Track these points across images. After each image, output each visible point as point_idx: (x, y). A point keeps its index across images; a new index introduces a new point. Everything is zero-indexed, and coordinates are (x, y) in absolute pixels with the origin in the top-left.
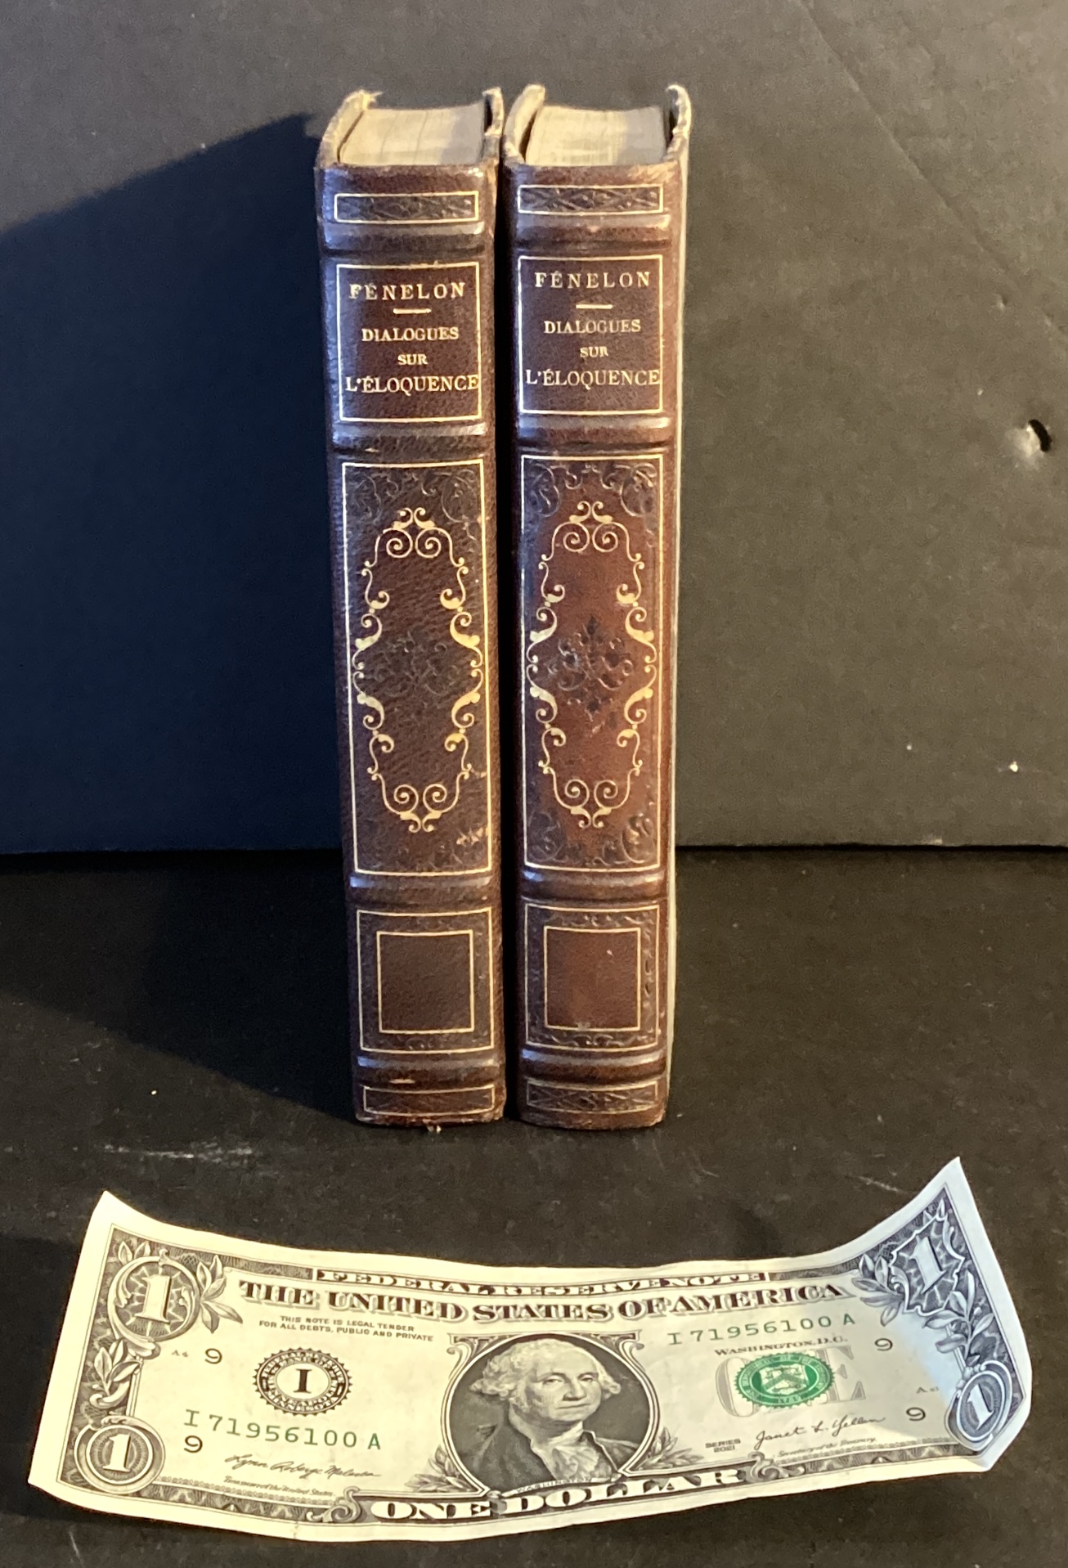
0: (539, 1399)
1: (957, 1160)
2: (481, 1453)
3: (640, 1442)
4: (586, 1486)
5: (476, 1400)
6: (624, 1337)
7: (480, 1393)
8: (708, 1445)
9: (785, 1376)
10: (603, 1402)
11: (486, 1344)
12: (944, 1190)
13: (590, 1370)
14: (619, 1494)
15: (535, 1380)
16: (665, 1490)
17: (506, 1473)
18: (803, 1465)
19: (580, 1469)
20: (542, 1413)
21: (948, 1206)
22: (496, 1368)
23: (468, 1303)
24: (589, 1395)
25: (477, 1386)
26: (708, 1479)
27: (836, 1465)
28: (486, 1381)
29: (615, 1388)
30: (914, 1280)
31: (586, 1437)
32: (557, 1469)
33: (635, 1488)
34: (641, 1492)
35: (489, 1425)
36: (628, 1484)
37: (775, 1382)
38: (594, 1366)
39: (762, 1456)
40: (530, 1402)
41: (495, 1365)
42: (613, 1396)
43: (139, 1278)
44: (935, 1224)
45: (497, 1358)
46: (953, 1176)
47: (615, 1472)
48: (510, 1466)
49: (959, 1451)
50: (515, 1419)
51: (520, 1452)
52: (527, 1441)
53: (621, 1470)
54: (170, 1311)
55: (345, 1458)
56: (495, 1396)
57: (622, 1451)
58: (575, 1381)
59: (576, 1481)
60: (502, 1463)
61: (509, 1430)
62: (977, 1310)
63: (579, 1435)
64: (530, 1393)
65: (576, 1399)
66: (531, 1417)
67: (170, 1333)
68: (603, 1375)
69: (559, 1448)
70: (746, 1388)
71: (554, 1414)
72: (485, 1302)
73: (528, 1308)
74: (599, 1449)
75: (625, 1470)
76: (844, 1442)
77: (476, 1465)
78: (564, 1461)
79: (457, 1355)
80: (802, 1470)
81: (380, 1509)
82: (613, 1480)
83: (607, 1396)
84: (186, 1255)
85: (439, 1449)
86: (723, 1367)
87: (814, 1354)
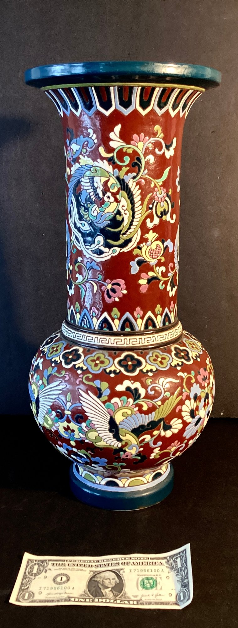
0: (104, 582)
1: (189, 544)
2: (92, 591)
3: (120, 593)
4: (110, 599)
5: (93, 581)
6: (121, 570)
7: (94, 580)
8: (133, 596)
9: (149, 583)
12: (185, 549)
14: (115, 602)
15: (104, 579)
16: (123, 603)
19: (109, 596)
20: (104, 585)
21: (186, 553)
23: (94, 564)
24: (113, 583)
25: (93, 579)
26: (131, 602)
27: (154, 604)
29: (118, 581)
30: (176, 565)
31: (111, 591)
32: (105, 595)
33: (118, 601)
35: (94, 586)
37: (147, 584)
38: (115, 577)
39: (142, 599)
40: (102, 582)
41: (97, 576)
42: (118, 583)
43: (33, 566)
44: (182, 556)
46: (187, 547)
47: (115, 598)
50: (99, 585)
51: (99, 591)
52: (100, 589)
54: (38, 571)
55: (67, 591)
56: (96, 581)
57: (117, 594)
58: (111, 580)
59: (108, 598)
60: (96, 593)
61: (98, 587)
62: (186, 577)
64: (103, 581)
65: (111, 583)
66: (102, 585)
68: (117, 579)
69: (106, 591)
70: (142, 585)
71: (106, 585)
72: (97, 564)
73: (105, 565)
75: (117, 598)
76: (157, 599)
77: (91, 593)
78: (107, 594)
79: (90, 574)
80: (148, 604)
81: (73, 599)
82: (115, 599)
83: (117, 583)
84: (41, 561)
85: (85, 590)
86: (138, 579)
87: (155, 578)
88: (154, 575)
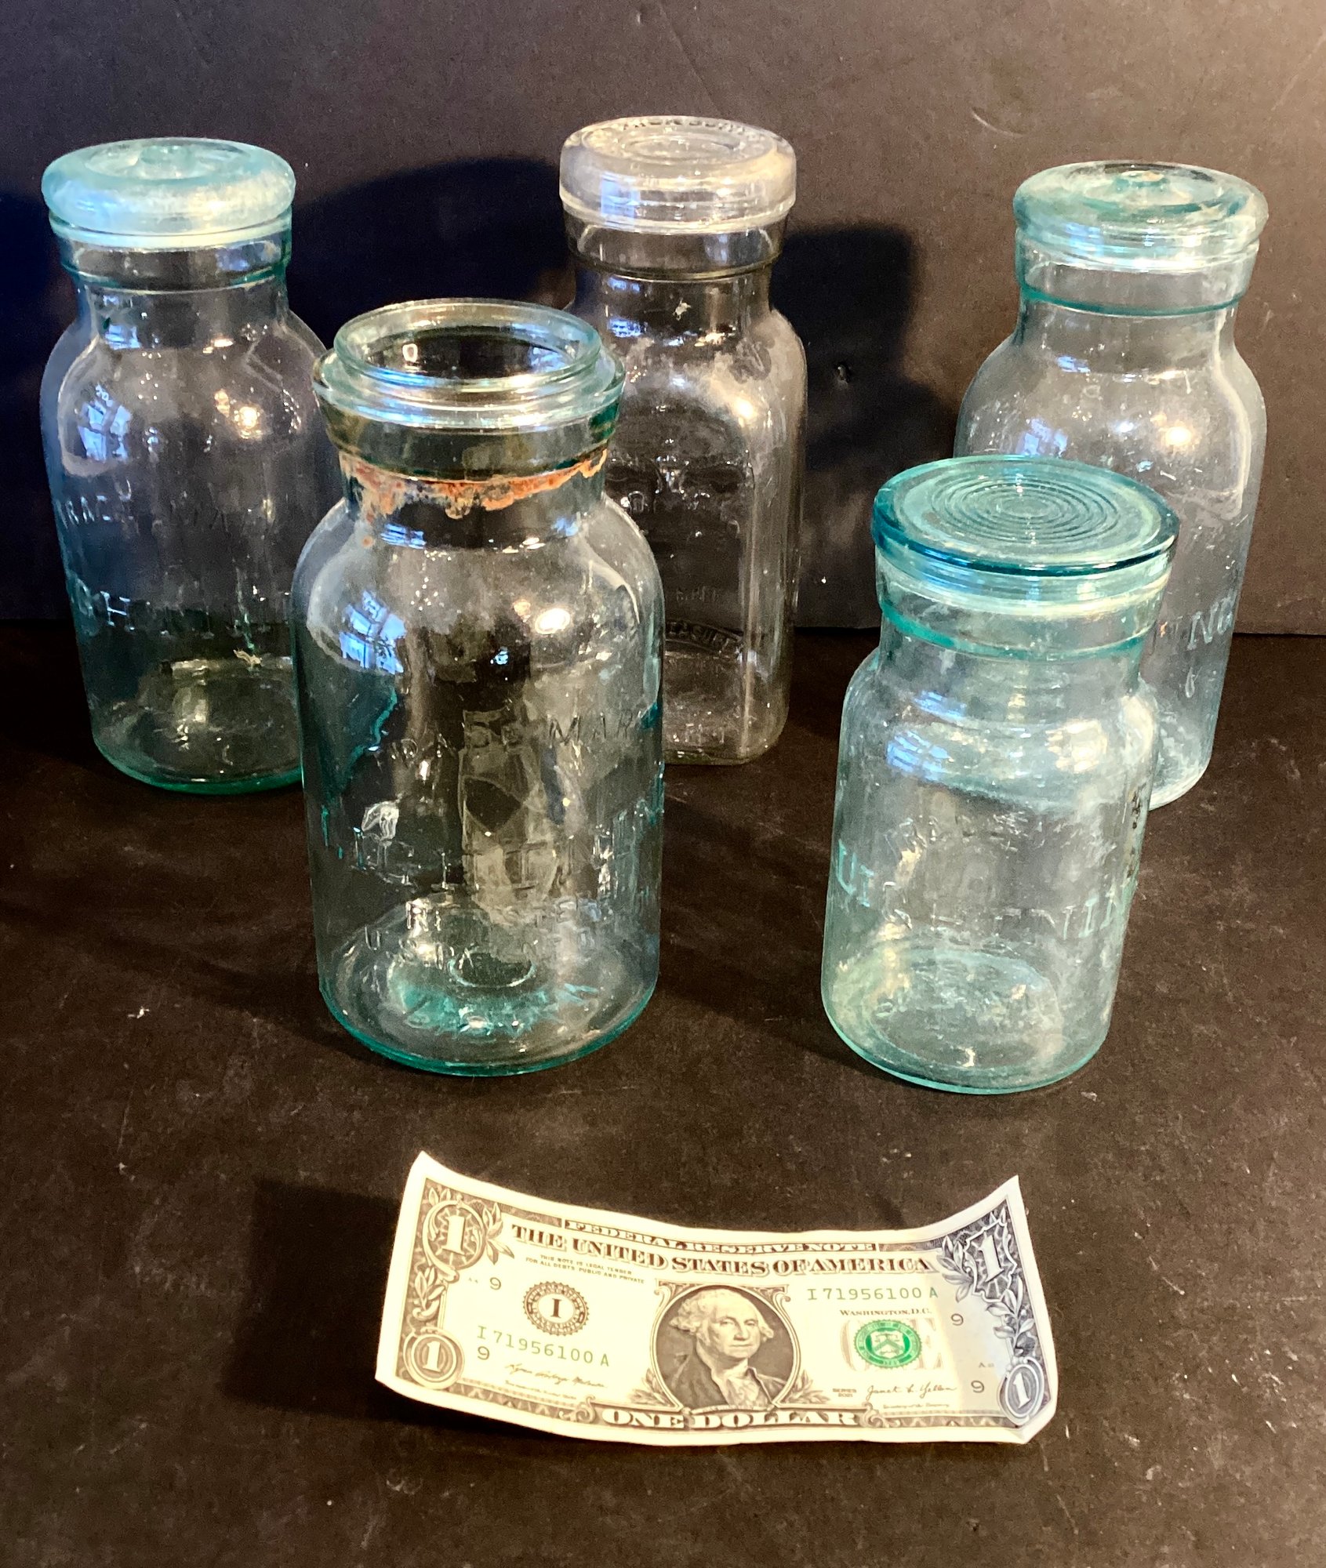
0: (718, 1337)
1: (1015, 1180)
2: (677, 1376)
3: (786, 1378)
4: (750, 1412)
5: (674, 1333)
6: (776, 1290)
7: (677, 1328)
8: (835, 1390)
9: (888, 1341)
10: (762, 1344)
11: (680, 1290)
13: (753, 1317)
14: (772, 1421)
16: (804, 1422)
17: (695, 1395)
18: (899, 1419)
19: (746, 1398)
20: (719, 1348)
21: (1008, 1216)
22: (687, 1308)
23: (669, 1254)
24: (753, 1338)
25: (674, 1322)
26: (833, 1418)
27: (922, 1423)
28: (681, 1319)
30: (981, 1269)
31: (749, 1372)
32: (729, 1395)
33: (783, 1417)
34: (787, 1421)
35: (682, 1354)
36: (779, 1413)
37: (881, 1346)
38: (755, 1315)
39: (871, 1405)
40: (711, 1339)
41: (688, 1305)
43: (444, 1218)
44: (998, 1226)
45: (688, 1301)
46: (1011, 1189)
47: (769, 1403)
48: (697, 1389)
49: (1007, 1424)
50: (701, 1351)
51: (704, 1379)
53: (774, 1402)
54: (465, 1245)
55: (585, 1371)
56: (687, 1331)
57: (774, 1386)
58: (742, 1325)
59: (743, 1407)
60: (691, 1386)
61: (696, 1359)
62: (1023, 1312)
63: (745, 1370)
64: (711, 1332)
65: (742, 1339)
66: (711, 1350)
67: (466, 1263)
68: (762, 1325)
69: (731, 1379)
70: (862, 1348)
71: (727, 1350)
72: (680, 1255)
73: (710, 1263)
74: (758, 1382)
75: (776, 1402)
76: (928, 1405)
77: (673, 1385)
78: (734, 1390)
79: (661, 1296)
80: (898, 1422)
81: (609, 1415)
82: (769, 1408)
83: (765, 1339)
84: (474, 1201)
85: (649, 1370)
86: (845, 1326)
87: (908, 1323)
88: (905, 1312)
